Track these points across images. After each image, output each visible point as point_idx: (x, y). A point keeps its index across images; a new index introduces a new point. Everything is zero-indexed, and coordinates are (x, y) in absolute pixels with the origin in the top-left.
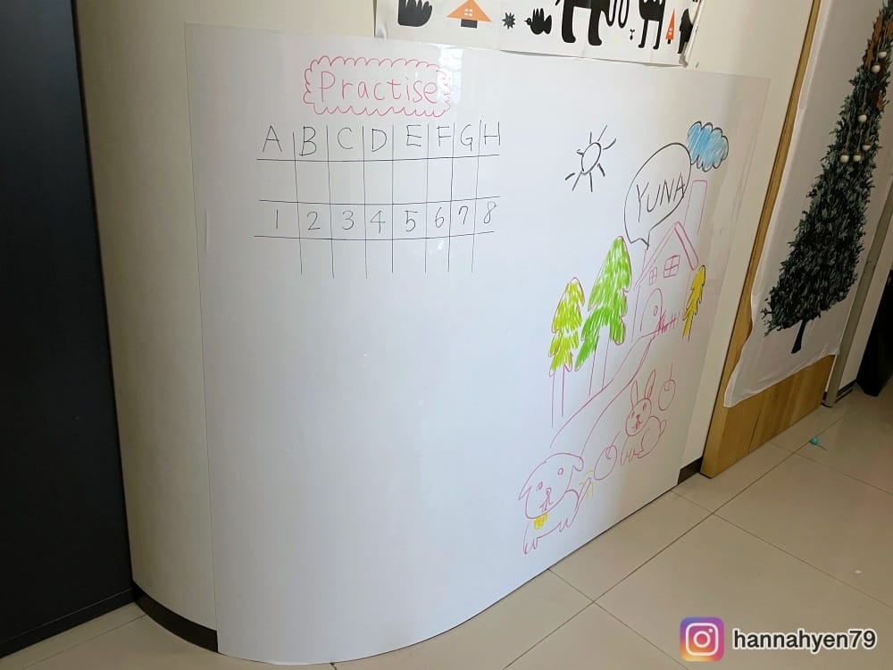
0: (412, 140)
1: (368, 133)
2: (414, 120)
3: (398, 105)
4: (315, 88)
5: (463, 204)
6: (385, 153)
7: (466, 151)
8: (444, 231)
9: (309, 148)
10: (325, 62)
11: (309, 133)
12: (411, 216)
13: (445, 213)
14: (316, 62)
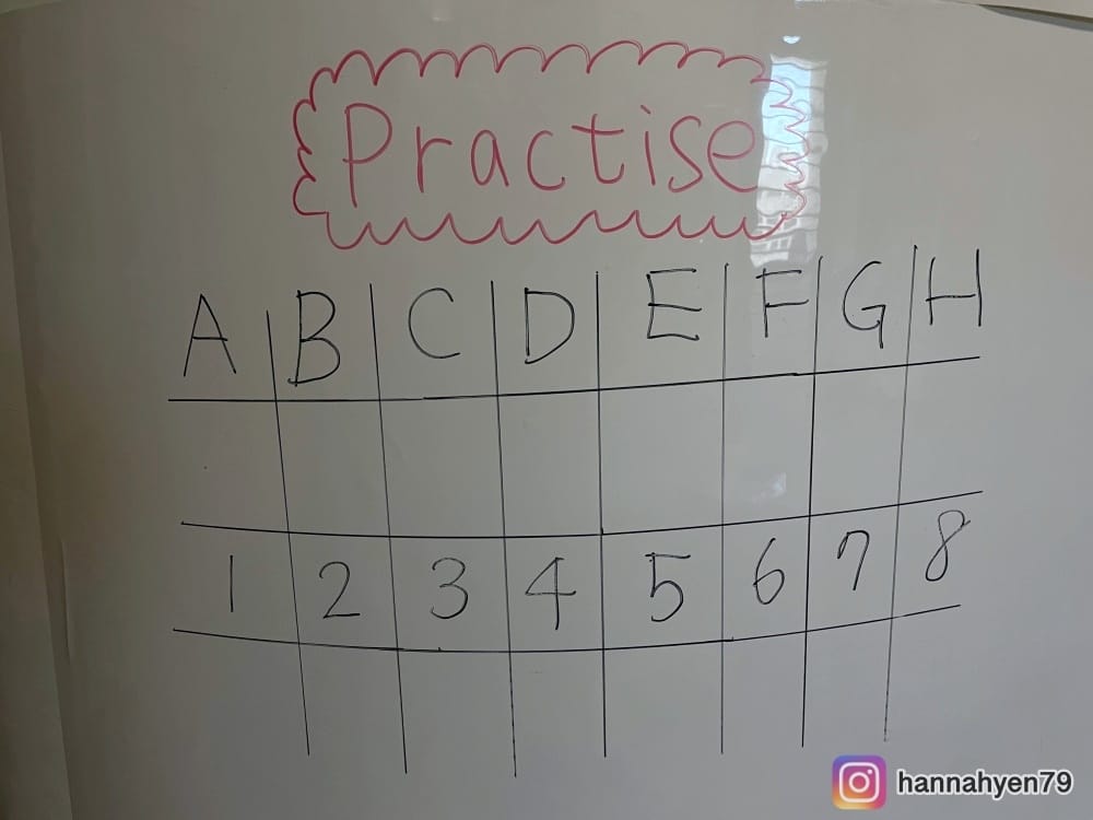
0: (665, 320)
1: (511, 303)
2: (670, 251)
3: (613, 207)
4: (328, 163)
5: (854, 522)
6: (572, 367)
7: (862, 348)
8: (787, 612)
9: (317, 358)
10: (357, 70)
11: (316, 310)
12: (666, 569)
13: (788, 555)
14: (326, 76)
